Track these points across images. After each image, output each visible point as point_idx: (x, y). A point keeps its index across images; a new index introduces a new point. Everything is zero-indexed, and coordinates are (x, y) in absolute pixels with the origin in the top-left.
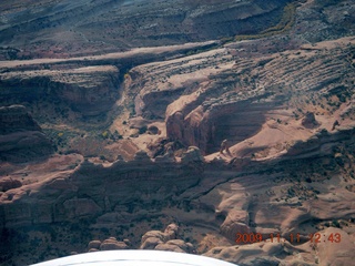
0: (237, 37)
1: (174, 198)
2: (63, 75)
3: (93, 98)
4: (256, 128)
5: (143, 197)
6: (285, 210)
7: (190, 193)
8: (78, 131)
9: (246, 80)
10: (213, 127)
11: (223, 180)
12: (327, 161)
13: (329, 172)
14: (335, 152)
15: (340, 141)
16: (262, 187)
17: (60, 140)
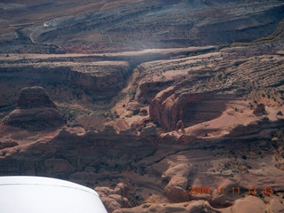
0: (234, 44)
1: (133, 164)
2: (82, 66)
3: (102, 85)
4: (218, 114)
5: (109, 161)
6: (219, 180)
7: (146, 161)
8: (86, 110)
9: (220, 76)
10: (181, 112)
11: (172, 152)
12: (264, 143)
13: (263, 152)
14: (273, 136)
15: (279, 127)
16: (203, 160)
17: (71, 116)
